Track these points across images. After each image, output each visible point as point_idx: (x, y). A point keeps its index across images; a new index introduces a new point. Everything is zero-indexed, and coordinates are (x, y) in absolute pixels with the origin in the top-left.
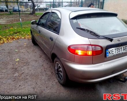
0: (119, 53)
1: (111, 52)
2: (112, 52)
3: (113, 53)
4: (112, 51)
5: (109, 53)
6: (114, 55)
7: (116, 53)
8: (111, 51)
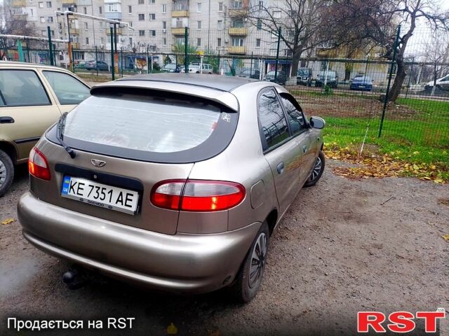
0: (98, 200)
1: (76, 187)
2: (79, 188)
3: (80, 191)
4: (81, 186)
5: (72, 187)
6: (82, 199)
7: (91, 198)
8: (77, 185)
